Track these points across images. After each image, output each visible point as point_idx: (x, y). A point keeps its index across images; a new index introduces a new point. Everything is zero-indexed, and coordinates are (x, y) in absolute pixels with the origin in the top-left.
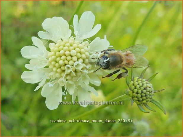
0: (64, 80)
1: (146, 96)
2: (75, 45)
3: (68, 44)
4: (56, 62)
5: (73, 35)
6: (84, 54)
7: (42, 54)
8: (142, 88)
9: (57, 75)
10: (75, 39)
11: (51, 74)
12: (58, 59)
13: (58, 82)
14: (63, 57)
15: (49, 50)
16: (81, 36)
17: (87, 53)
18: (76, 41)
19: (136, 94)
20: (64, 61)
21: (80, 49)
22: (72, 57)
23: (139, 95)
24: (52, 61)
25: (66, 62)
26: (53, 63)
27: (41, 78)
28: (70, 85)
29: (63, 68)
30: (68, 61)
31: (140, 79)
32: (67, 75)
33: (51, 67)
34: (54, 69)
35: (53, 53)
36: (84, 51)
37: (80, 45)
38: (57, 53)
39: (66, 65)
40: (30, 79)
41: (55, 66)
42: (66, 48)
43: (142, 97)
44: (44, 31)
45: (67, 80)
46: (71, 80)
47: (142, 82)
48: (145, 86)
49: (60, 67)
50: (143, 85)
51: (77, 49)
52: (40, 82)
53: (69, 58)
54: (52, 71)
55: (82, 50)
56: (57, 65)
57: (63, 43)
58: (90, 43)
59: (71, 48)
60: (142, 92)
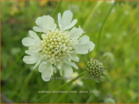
0: (54, 59)
1: (98, 71)
2: (60, 34)
3: (55, 34)
4: (48, 47)
5: (58, 27)
6: (67, 40)
7: (37, 42)
8: (95, 66)
9: (49, 56)
10: (59, 30)
11: (44, 55)
12: (49, 44)
13: (50, 61)
14: (52, 43)
15: (41, 39)
16: (64, 28)
17: (69, 39)
18: (60, 32)
19: (91, 70)
20: (53, 45)
21: (64, 37)
22: (58, 42)
23: (94, 71)
24: (45, 46)
25: (54, 46)
26: (45, 48)
27: (37, 60)
28: (58, 63)
29: (52, 50)
30: (56, 46)
31: (94, 60)
32: (56, 55)
33: (44, 51)
34: (47, 52)
35: (45, 41)
36: (66, 38)
37: (63, 34)
38: (48, 40)
39: (54, 48)
40: (29, 61)
41: (47, 50)
42: (54, 36)
43: (95, 72)
44: (37, 26)
45: (56, 59)
46: (59, 59)
47: (95, 62)
48: (97, 64)
49: (51, 50)
50: (96, 64)
51: (62, 37)
52: (36, 63)
53: (56, 43)
54: (45, 53)
55: (65, 37)
56: (48, 49)
57: (51, 33)
58: (69, 32)
59: (57, 36)
60: (95, 69)
